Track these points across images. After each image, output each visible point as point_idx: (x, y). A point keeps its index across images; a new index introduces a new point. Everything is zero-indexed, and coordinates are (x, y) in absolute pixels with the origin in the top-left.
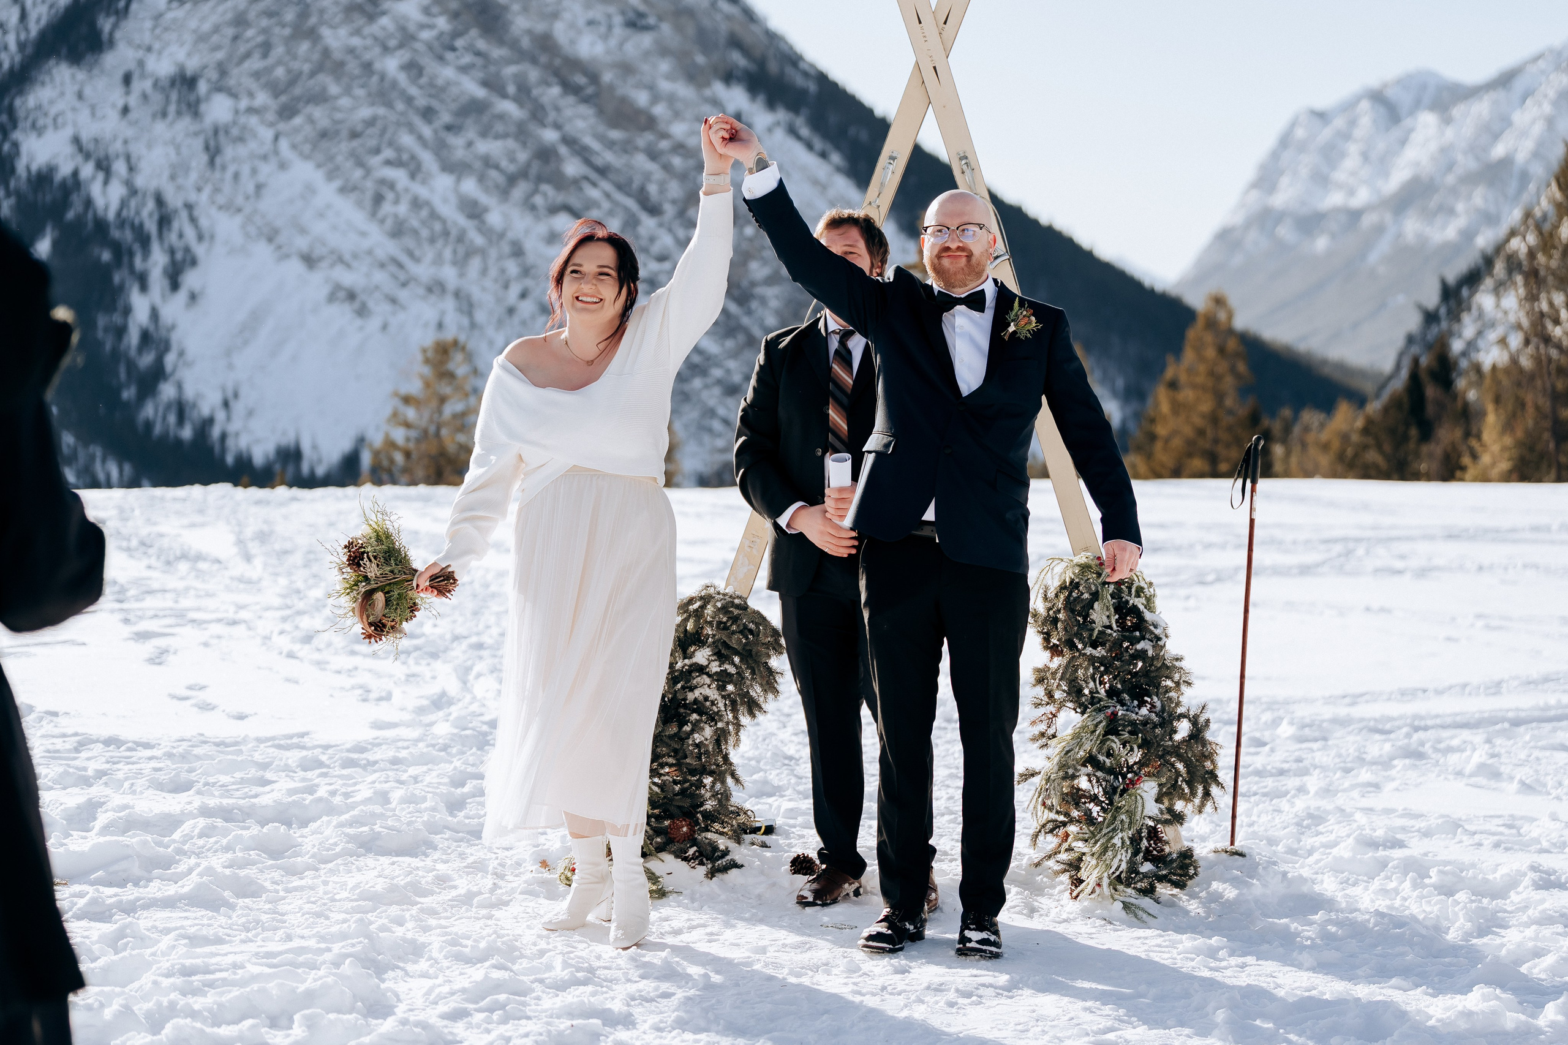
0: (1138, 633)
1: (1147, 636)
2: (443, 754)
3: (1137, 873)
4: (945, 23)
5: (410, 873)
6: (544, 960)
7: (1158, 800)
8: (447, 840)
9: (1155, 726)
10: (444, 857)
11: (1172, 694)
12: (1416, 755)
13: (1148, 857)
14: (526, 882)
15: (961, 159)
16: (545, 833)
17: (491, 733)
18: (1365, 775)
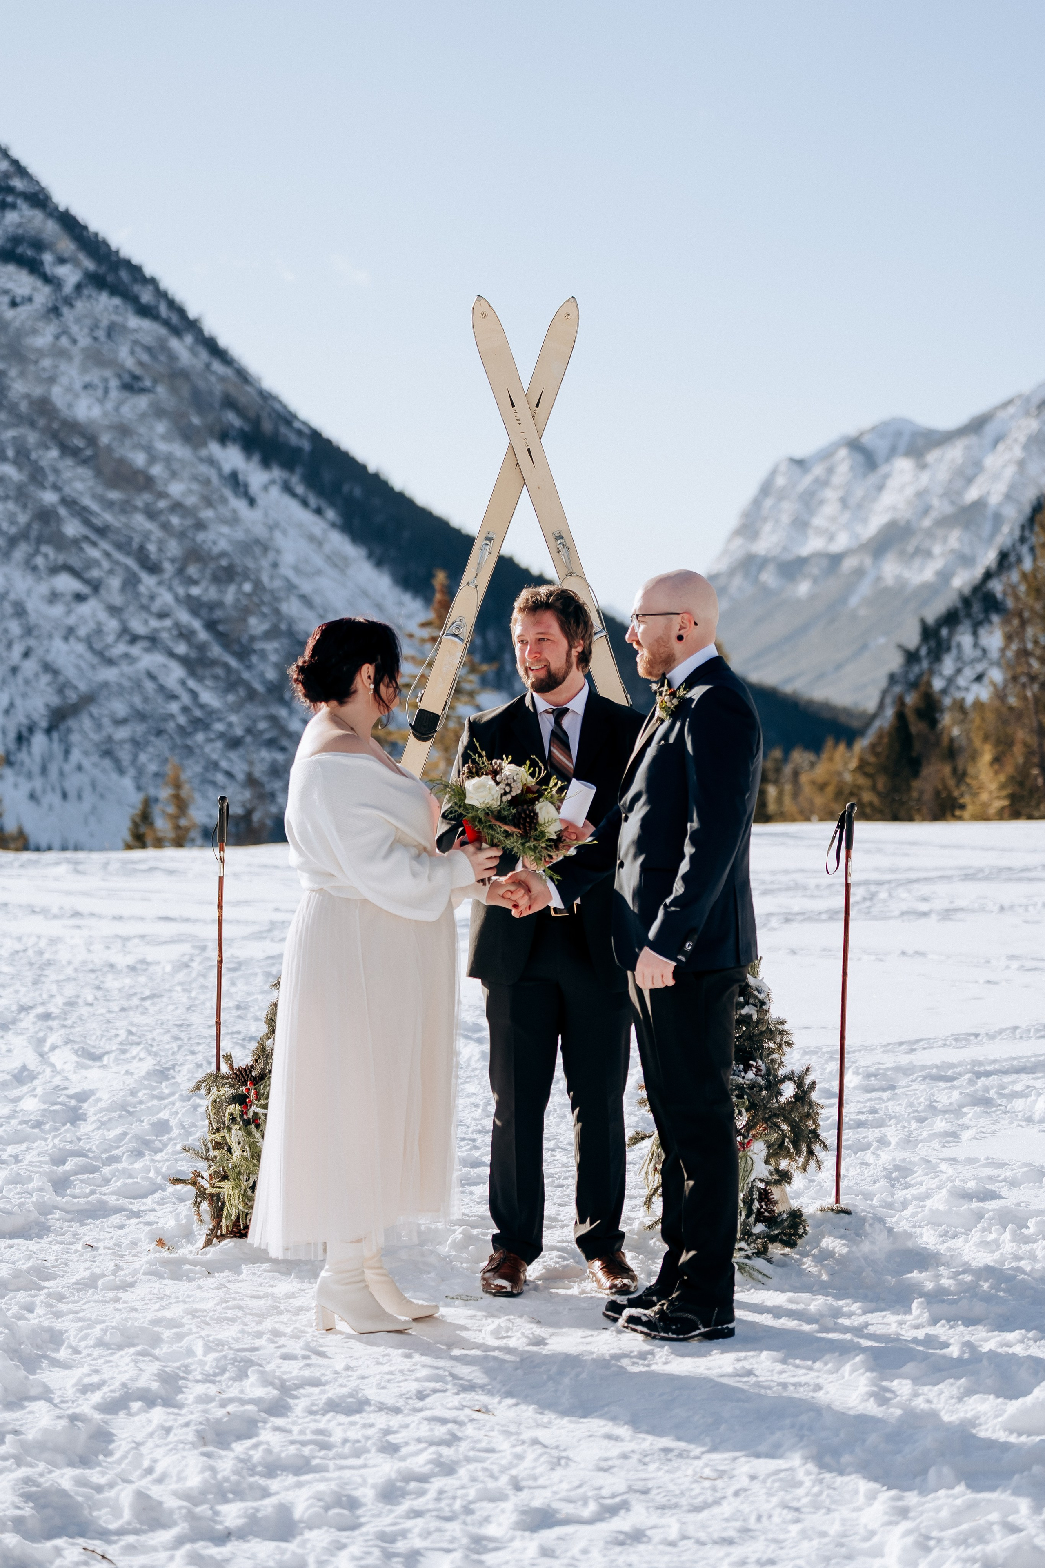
0: (742, 999)
1: (751, 1001)
2: (37, 1130)
3: (750, 1234)
4: (537, 406)
5: (29, 1258)
6: (184, 1343)
7: (767, 1162)
8: (58, 1220)
9: (761, 1090)
10: (58, 1238)
11: (775, 1056)
12: (985, 1102)
13: (760, 1217)
14: (147, 1262)
15: (557, 538)
16: (154, 1210)
17: (80, 1108)
18: (940, 1124)
